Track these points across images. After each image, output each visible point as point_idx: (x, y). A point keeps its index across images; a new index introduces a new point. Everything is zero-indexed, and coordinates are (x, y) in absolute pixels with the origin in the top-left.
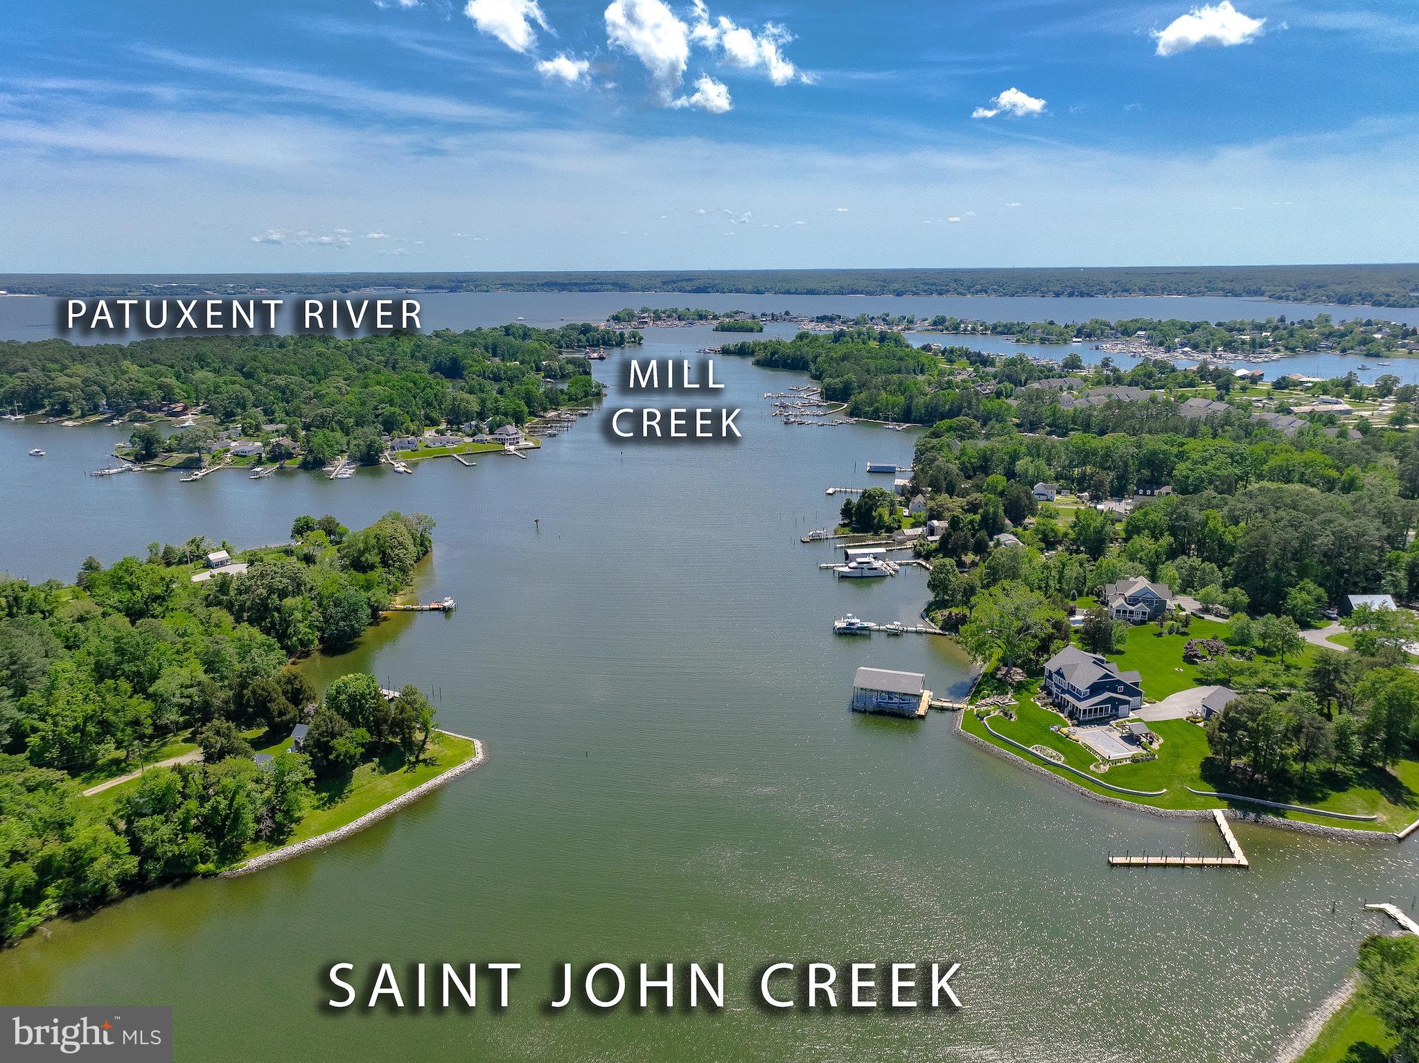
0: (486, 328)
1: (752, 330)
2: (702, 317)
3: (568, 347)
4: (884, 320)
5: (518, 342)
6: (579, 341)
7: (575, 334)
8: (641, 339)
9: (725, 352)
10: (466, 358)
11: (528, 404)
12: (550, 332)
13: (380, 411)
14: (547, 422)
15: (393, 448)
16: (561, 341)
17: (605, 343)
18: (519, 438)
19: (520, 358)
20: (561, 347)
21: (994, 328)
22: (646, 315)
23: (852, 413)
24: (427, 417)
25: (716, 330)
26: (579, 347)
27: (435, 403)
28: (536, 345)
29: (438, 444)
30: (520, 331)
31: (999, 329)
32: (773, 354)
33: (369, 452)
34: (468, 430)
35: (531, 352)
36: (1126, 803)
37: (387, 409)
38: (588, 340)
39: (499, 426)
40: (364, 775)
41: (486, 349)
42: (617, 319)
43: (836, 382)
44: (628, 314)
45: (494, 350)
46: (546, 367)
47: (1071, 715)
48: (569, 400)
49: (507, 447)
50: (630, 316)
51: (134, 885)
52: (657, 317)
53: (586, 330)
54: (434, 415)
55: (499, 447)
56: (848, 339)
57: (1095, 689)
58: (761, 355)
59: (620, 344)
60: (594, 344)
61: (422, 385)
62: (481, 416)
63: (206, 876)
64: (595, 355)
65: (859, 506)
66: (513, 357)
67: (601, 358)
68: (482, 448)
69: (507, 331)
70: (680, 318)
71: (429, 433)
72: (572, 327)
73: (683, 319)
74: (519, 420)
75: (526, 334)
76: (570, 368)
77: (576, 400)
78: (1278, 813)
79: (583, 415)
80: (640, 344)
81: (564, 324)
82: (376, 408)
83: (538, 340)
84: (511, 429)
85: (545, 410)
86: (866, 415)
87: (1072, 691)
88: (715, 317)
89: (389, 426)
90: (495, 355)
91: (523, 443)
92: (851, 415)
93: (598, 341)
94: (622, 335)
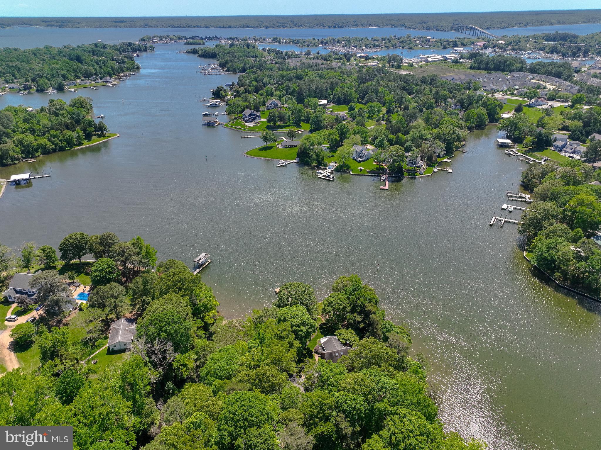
0: (86, 44)
1: (200, 44)
2: (180, 39)
3: (123, 52)
4: (254, 39)
5: (102, 50)
6: (128, 49)
7: (125, 47)
8: (154, 48)
9: (188, 52)
10: (82, 56)
11: (113, 71)
12: (114, 46)
13: (59, 73)
14: (120, 77)
15: (67, 85)
16: (121, 50)
17: (139, 50)
18: (112, 82)
19: (105, 56)
20: (120, 52)
21: (293, 41)
22: (156, 38)
23: (228, 70)
24: (76, 76)
25: (186, 44)
26: (128, 52)
27: (78, 71)
28: (110, 51)
29: (83, 84)
30: (102, 46)
31: (295, 42)
32: (205, 52)
33: (60, 86)
34: (92, 79)
35: (109, 53)
36: (249, 132)
37: (62, 72)
38: (131, 49)
39: (104, 77)
40: (94, 138)
41: (89, 52)
42: (143, 40)
43: (223, 61)
44: (148, 38)
45: (93, 53)
46: (116, 59)
47: (246, 121)
48: (127, 70)
49: (108, 84)
50: (149, 39)
51: (54, 151)
52: (161, 39)
53: (130, 44)
54: (78, 75)
55: (105, 84)
56: (235, 46)
57: (250, 115)
58: (200, 53)
59: (145, 50)
60: (135, 51)
61: (71, 65)
62: (96, 74)
63: (68, 150)
64: (135, 55)
65: (216, 91)
66: (101, 55)
67: (138, 56)
68: (99, 84)
69: (96, 45)
70: (171, 39)
71: (79, 81)
72: (124, 44)
73: (172, 40)
74: (111, 76)
75: (104, 47)
76: (126, 59)
77: (130, 70)
78: (275, 130)
79: (133, 74)
80: (153, 50)
81: (121, 42)
82: (57, 72)
83: (110, 49)
84: (108, 78)
85: (119, 73)
86: (231, 71)
87: (246, 117)
88: (186, 39)
89: (64, 77)
90: (94, 55)
91: (113, 83)
92: (227, 71)
93: (136, 49)
94: (145, 47)
